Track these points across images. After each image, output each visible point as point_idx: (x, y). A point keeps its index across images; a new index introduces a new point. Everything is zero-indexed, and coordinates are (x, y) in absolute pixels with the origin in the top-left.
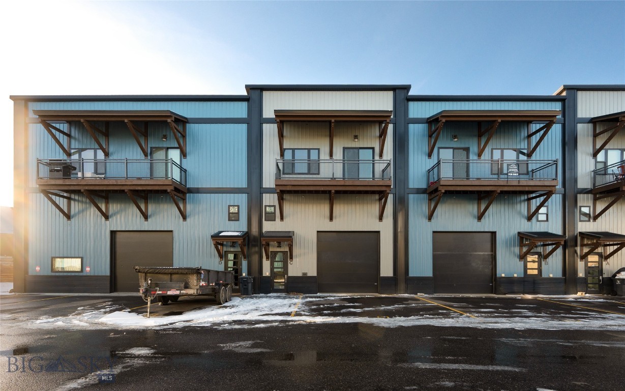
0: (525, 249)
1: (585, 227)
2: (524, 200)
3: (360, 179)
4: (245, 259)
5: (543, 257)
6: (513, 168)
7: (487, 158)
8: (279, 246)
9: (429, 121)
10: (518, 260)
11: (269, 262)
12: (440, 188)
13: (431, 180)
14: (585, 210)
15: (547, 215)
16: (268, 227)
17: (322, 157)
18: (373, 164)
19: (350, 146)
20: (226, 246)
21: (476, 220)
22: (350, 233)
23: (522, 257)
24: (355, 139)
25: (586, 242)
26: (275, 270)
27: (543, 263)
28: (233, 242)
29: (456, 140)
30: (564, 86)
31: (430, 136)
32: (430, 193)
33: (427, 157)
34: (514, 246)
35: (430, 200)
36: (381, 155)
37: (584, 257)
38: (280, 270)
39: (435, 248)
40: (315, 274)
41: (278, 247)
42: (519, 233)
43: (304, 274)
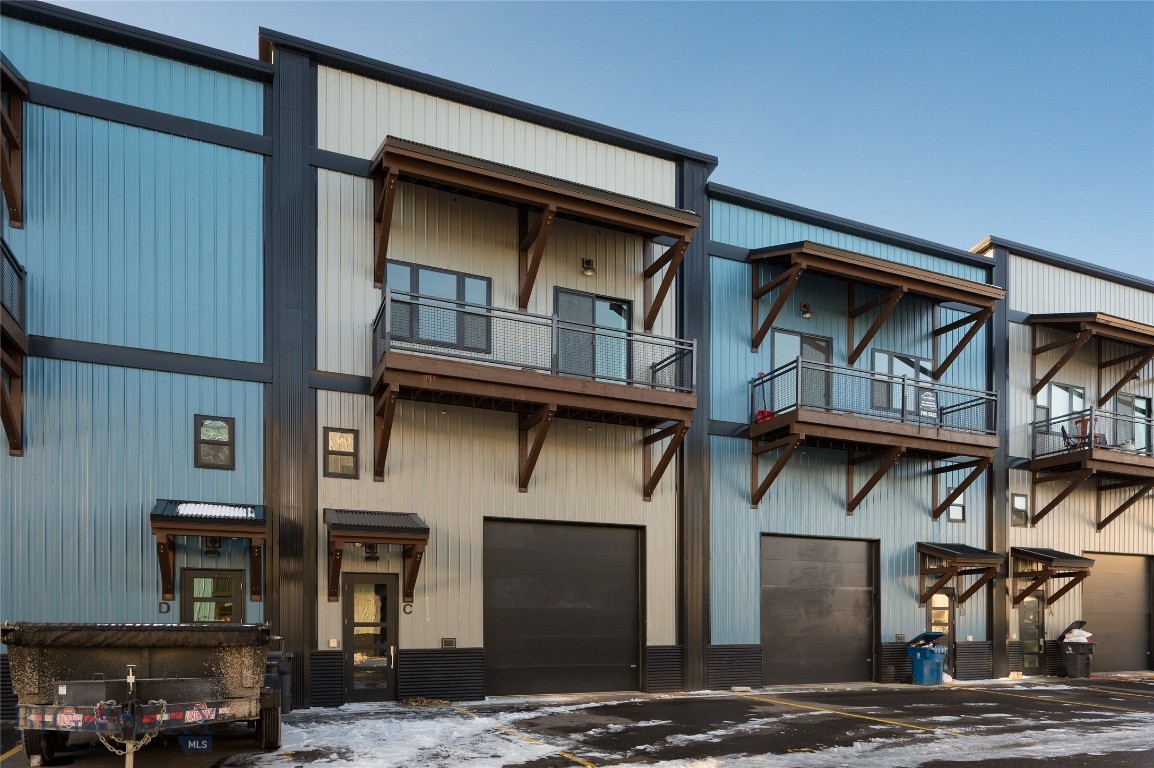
0: (929, 583)
1: (1020, 537)
2: (928, 473)
3: (597, 380)
4: (257, 597)
5: (958, 599)
6: (928, 400)
7: (863, 368)
8: (372, 558)
9: (753, 257)
10: (917, 605)
11: (336, 607)
12: (796, 429)
13: (759, 407)
14: (1020, 503)
15: (964, 508)
16: (336, 495)
17: (497, 302)
18: (630, 344)
19: (572, 286)
20: (186, 550)
21: (844, 512)
22: (569, 528)
23: (925, 599)
24: (586, 269)
25: (1021, 568)
26: (358, 630)
27: (957, 610)
28: (214, 540)
29: (808, 316)
30: (992, 238)
31: (757, 296)
32: (756, 440)
33: (749, 349)
34: (911, 573)
35: (757, 454)
36: (648, 324)
37: (1017, 600)
38: (371, 630)
39: (764, 575)
40: (478, 642)
41: (368, 559)
42: (920, 545)
43: (448, 642)
